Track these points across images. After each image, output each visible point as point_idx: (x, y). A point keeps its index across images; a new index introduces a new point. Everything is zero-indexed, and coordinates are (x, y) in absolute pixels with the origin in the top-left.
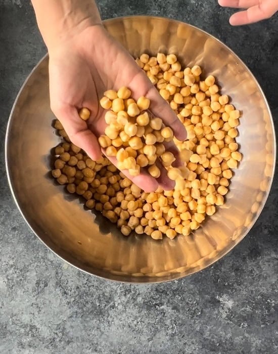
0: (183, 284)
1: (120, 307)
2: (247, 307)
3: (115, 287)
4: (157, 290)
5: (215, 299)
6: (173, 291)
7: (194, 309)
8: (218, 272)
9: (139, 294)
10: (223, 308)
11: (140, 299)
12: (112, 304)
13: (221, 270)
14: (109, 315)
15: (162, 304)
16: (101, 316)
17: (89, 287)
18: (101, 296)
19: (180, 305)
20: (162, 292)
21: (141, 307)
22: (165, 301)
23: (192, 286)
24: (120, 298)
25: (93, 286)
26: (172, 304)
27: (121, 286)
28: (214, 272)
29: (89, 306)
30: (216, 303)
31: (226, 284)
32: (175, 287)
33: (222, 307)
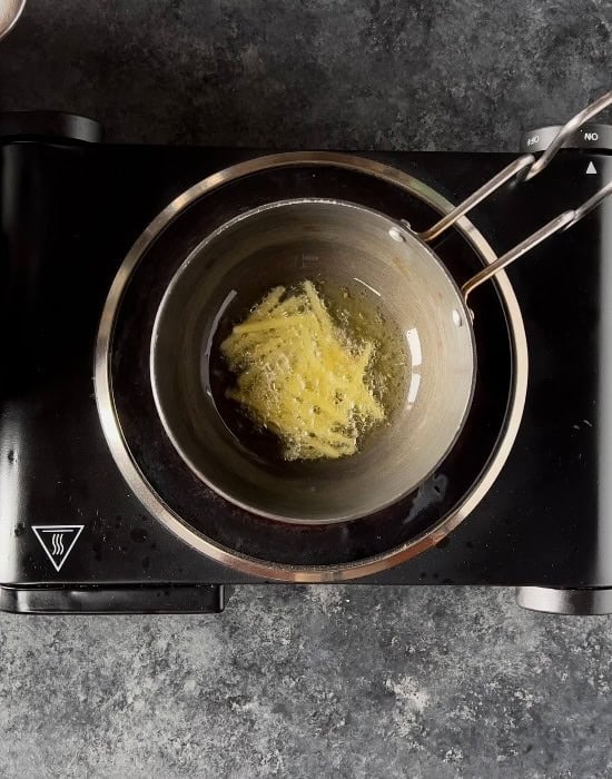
0: (301, 647)
1: (140, 705)
2: (461, 709)
3: (126, 654)
4: (235, 663)
5: (384, 689)
6: (278, 666)
7: (328, 712)
8: (392, 619)
9: (189, 673)
10: (401, 712)
11: (190, 686)
12: (118, 696)
13: (399, 615)
14: (109, 723)
15: (246, 698)
16: (88, 727)
17: (61, 653)
18: (90, 675)
19: (294, 701)
20: (250, 668)
21: (192, 705)
22: (254, 690)
23: (324, 654)
24: (138, 683)
25: (71, 650)
26: (273, 698)
27: (143, 651)
28: (383, 619)
29: (59, 701)
30: (384, 697)
31: (412, 650)
32: (282, 655)
33: (398, 707)
